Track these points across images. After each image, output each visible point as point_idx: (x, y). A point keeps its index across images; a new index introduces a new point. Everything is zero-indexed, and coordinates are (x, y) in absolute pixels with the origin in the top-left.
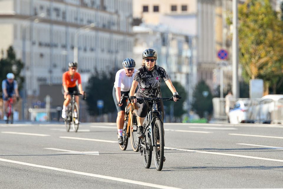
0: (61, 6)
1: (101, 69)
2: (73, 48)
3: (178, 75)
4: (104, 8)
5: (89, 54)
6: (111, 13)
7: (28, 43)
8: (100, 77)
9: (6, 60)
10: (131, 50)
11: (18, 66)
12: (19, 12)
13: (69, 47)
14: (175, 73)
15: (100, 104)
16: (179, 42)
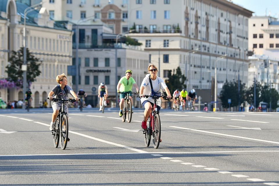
0: (207, 44)
1: (230, 81)
2: (213, 68)
3: (274, 85)
4: (231, 46)
5: (222, 72)
6: (235, 48)
7: (188, 65)
8: (230, 86)
9: (176, 75)
10: (247, 70)
11: (182, 79)
12: (183, 47)
13: (211, 68)
14: (272, 83)
15: (229, 101)
16: (275, 65)
